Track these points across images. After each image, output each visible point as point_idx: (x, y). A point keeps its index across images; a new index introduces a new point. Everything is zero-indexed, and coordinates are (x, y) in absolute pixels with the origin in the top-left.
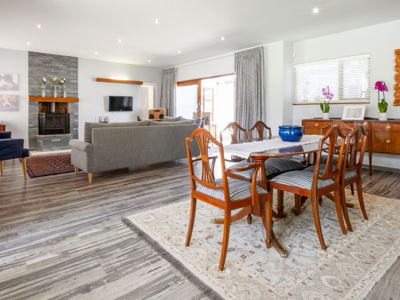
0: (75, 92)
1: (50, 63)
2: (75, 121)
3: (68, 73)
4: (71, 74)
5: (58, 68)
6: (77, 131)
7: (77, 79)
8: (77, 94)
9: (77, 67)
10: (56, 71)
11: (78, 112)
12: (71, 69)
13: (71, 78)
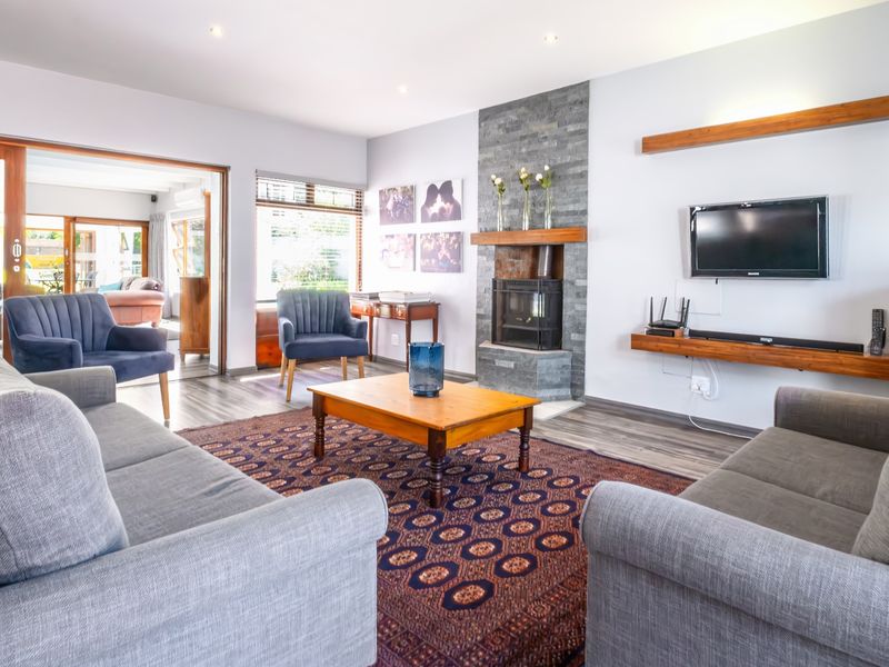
0: (578, 207)
1: (518, 128)
2: (578, 307)
3: (562, 143)
4: (570, 146)
5: (535, 135)
6: (582, 344)
7: (584, 162)
8: (585, 212)
9: (584, 118)
10: (533, 147)
11: (586, 278)
12: (571, 128)
13: (568, 159)
